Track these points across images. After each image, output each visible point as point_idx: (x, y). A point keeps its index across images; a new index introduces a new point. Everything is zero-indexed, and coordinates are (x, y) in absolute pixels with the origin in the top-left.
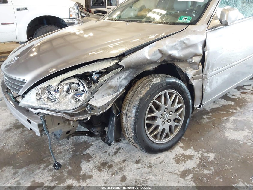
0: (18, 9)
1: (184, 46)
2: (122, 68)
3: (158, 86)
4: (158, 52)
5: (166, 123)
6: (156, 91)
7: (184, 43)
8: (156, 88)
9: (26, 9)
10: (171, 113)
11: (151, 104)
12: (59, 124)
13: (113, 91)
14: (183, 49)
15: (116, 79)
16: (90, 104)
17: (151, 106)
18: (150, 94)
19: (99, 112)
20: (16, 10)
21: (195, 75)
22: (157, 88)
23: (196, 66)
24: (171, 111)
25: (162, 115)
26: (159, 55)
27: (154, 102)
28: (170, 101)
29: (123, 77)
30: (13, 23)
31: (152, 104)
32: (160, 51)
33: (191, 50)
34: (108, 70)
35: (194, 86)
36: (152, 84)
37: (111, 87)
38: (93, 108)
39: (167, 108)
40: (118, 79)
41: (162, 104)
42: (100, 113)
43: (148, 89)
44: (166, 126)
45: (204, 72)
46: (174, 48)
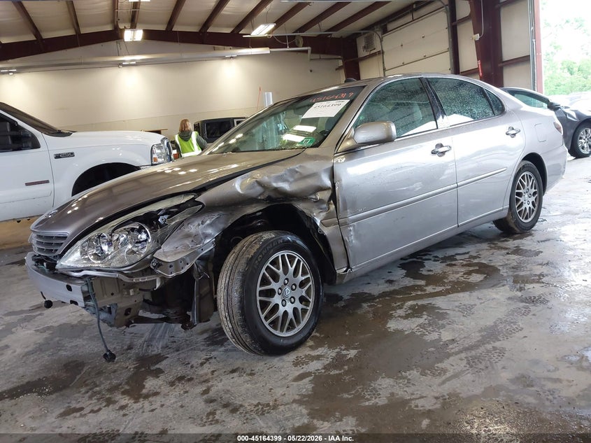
0: (58, 156)
1: (297, 176)
2: (201, 206)
3: (272, 243)
4: (256, 184)
5: (289, 304)
6: (270, 249)
7: (297, 172)
8: (269, 245)
9: (72, 155)
10: (294, 287)
11: (263, 270)
12: (112, 294)
13: (192, 241)
14: (296, 180)
15: (196, 223)
16: (156, 258)
17: (264, 273)
18: (261, 253)
19: (171, 273)
20: (53, 157)
21: (325, 219)
22: (271, 245)
23: (325, 206)
24: (295, 285)
25: (280, 288)
26: (259, 189)
27: (268, 267)
28: (291, 269)
29: (208, 222)
30: (47, 182)
31: (266, 270)
32: (259, 183)
33: (311, 182)
34: (180, 208)
35: (327, 236)
36: (262, 240)
37: (188, 236)
38: (160, 264)
39: (287, 279)
40: (199, 225)
41: (280, 272)
42: (174, 274)
43: (258, 246)
44: (289, 308)
45: (341, 215)
46: (281, 178)
